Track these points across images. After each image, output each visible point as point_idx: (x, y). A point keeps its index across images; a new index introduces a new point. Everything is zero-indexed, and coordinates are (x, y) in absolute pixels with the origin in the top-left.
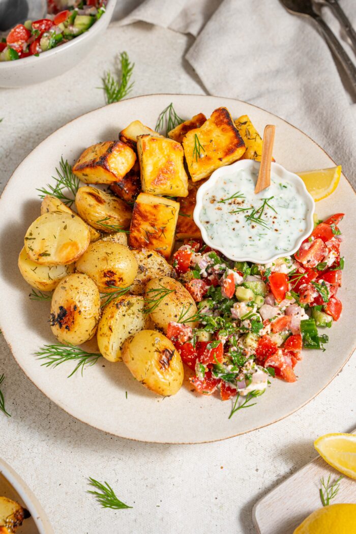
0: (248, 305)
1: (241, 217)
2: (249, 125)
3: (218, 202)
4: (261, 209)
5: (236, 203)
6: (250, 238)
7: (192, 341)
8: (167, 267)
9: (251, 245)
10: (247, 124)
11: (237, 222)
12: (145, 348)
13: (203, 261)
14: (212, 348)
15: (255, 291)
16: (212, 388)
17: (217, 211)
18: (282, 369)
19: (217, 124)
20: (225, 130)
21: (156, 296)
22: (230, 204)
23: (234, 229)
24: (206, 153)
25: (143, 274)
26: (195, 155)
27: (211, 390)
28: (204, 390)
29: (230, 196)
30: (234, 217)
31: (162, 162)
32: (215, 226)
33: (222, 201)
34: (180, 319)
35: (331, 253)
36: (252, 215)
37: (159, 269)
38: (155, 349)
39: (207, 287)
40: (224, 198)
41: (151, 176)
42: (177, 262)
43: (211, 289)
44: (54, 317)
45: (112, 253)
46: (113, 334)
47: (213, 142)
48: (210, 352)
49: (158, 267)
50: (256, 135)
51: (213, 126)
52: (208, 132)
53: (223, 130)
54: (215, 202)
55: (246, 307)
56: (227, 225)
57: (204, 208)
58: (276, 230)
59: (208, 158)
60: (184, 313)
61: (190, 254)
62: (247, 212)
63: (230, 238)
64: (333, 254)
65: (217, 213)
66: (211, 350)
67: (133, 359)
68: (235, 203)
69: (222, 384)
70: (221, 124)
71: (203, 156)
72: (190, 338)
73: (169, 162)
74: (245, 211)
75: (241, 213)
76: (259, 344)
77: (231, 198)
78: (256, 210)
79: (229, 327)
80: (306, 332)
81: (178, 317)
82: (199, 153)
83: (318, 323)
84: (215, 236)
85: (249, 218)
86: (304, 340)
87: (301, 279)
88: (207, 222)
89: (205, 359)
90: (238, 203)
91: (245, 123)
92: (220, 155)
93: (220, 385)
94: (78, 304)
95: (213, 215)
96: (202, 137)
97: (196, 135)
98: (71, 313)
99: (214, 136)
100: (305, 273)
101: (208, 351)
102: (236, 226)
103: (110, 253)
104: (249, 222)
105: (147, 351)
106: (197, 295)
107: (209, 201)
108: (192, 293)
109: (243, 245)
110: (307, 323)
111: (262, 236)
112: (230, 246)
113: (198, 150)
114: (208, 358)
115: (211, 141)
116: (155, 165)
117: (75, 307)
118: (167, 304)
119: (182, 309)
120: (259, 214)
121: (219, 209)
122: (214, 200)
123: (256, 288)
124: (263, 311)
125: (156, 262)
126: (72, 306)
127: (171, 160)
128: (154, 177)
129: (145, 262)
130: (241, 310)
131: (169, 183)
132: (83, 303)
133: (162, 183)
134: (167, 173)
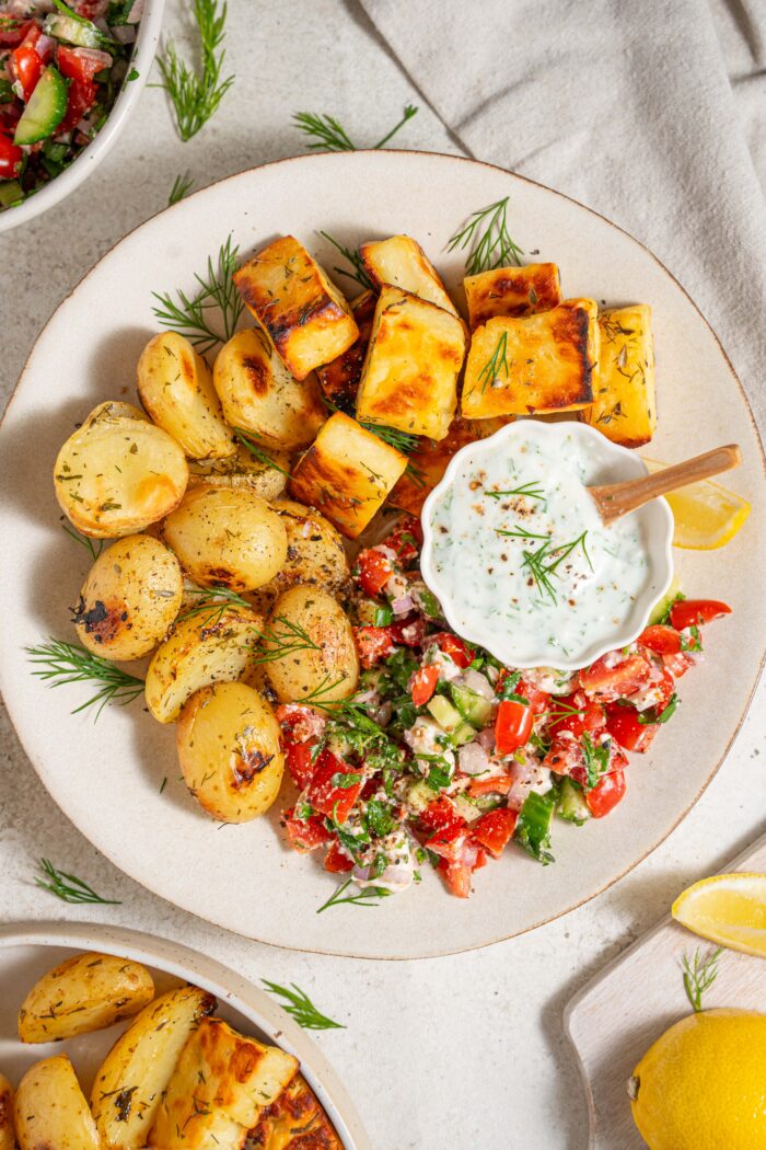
0: (437, 740)
1: (516, 549)
2: (634, 340)
3: (486, 493)
4: (565, 550)
5: (518, 509)
6: (515, 601)
7: (314, 748)
8: (341, 568)
9: (508, 615)
10: (632, 336)
11: (504, 558)
12: (220, 737)
13: (402, 597)
14: (339, 785)
15: (468, 712)
16: (315, 841)
17: (474, 513)
18: (451, 867)
19: (555, 334)
20: (566, 355)
21: (286, 635)
22: (506, 507)
23: (490, 571)
24: (509, 381)
26: (486, 374)
27: (311, 843)
28: (300, 839)
29: (515, 486)
30: (501, 546)
31: (409, 372)
32: (455, 546)
33: (496, 494)
34: (310, 697)
35: (654, 691)
36: (540, 555)
38: (236, 745)
39: (392, 650)
40: (503, 488)
41: (377, 391)
42: (359, 572)
43: (397, 655)
44: (82, 608)
45: (238, 534)
46: (174, 684)
47: (533, 366)
48: (333, 790)
50: (637, 368)
51: (547, 333)
52: (532, 341)
53: (563, 352)
54: (479, 490)
55: (433, 743)
56: (480, 556)
57: (450, 496)
58: (572, 603)
59: (508, 393)
60: (323, 688)
61: (389, 573)
62: (532, 543)
63: (475, 584)
64: (657, 694)
65: (470, 518)
66: (336, 788)
67: (192, 745)
68: (515, 509)
69: (335, 845)
70: (563, 339)
71: (500, 385)
72: (313, 740)
73: (426, 379)
74: (529, 540)
75: (519, 540)
76: (430, 808)
77: (515, 492)
78: (554, 546)
79: (389, 755)
80: (527, 820)
81: (310, 692)
82: (494, 376)
83: (561, 810)
84: (447, 566)
85: (531, 560)
86: (517, 834)
87: (570, 719)
88: (444, 530)
89: (319, 800)
90: (521, 511)
91: (628, 332)
92: (534, 398)
93: (330, 844)
94: (132, 613)
95: (461, 520)
96: (516, 342)
97: (505, 334)
98: (114, 621)
99: (541, 353)
100: (584, 710)
101: (330, 787)
102: (499, 567)
103: (235, 533)
104: (527, 568)
105: (221, 743)
106: (367, 657)
107: (468, 480)
108: (359, 650)
109: (492, 610)
110: (539, 804)
111: (540, 605)
112: (467, 603)
113: (496, 366)
114: (323, 801)
115: (530, 361)
116: (393, 371)
117: (125, 616)
118: (297, 662)
119: (323, 679)
120: (555, 559)
121: (481, 511)
122: (479, 484)
123: (470, 707)
124: (464, 755)
125: (324, 552)
126: (121, 611)
127: (428, 375)
128: (383, 395)
129: (303, 544)
130: (422, 742)
131: (410, 415)
132: (142, 614)
133: (396, 412)
134: (411, 395)
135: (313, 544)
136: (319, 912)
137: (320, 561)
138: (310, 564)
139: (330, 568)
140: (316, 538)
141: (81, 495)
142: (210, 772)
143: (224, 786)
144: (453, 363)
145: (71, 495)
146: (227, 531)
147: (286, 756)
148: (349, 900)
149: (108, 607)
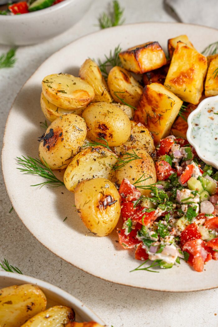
0: (192, 193)
3: (215, 113)
7: (135, 202)
8: (151, 146)
12: (95, 187)
13: (177, 151)
15: (205, 186)
16: (131, 244)
17: (209, 119)
18: (195, 257)
21: (127, 158)
23: (216, 139)
25: (131, 143)
26: (215, 73)
27: (130, 245)
31: (185, 68)
32: (201, 129)
34: (135, 183)
37: (144, 145)
38: (101, 190)
39: (172, 172)
41: (173, 75)
42: (160, 146)
43: (174, 175)
44: (44, 136)
45: (112, 112)
46: (77, 168)
48: (143, 213)
49: (145, 143)
54: (212, 112)
56: (212, 133)
57: (199, 115)
60: (141, 179)
61: (172, 143)
63: (209, 143)
65: (208, 121)
67: (81, 191)
69: (141, 245)
73: (192, 70)
76: (187, 229)
79: (169, 205)
81: (135, 181)
84: (198, 137)
88: (197, 125)
93: (138, 245)
94: (64, 133)
95: (204, 121)
98: (56, 137)
101: (141, 213)
103: (111, 112)
105: (94, 189)
106: (161, 174)
107: (207, 110)
108: (157, 171)
112: (206, 149)
114: (138, 217)
116: (179, 68)
117: (61, 135)
118: (131, 167)
119: (141, 175)
121: (212, 119)
122: (211, 111)
123: (207, 185)
124: (203, 204)
125: (145, 138)
126: (60, 132)
127: (194, 68)
128: (175, 76)
129: (137, 134)
130: (185, 194)
131: (184, 86)
132: (69, 134)
133: (179, 84)
134: (186, 77)
135: (141, 134)
136: (130, 272)
137: (143, 142)
138: (139, 143)
139: (147, 146)
140: (143, 132)
141: (51, 86)
142: (88, 200)
143: (93, 207)
144: (203, 64)
145: (47, 86)
146: (108, 111)
147: (122, 207)
148: (145, 269)
149: (55, 131)
